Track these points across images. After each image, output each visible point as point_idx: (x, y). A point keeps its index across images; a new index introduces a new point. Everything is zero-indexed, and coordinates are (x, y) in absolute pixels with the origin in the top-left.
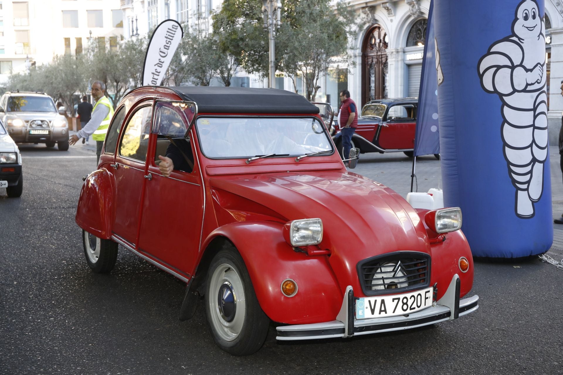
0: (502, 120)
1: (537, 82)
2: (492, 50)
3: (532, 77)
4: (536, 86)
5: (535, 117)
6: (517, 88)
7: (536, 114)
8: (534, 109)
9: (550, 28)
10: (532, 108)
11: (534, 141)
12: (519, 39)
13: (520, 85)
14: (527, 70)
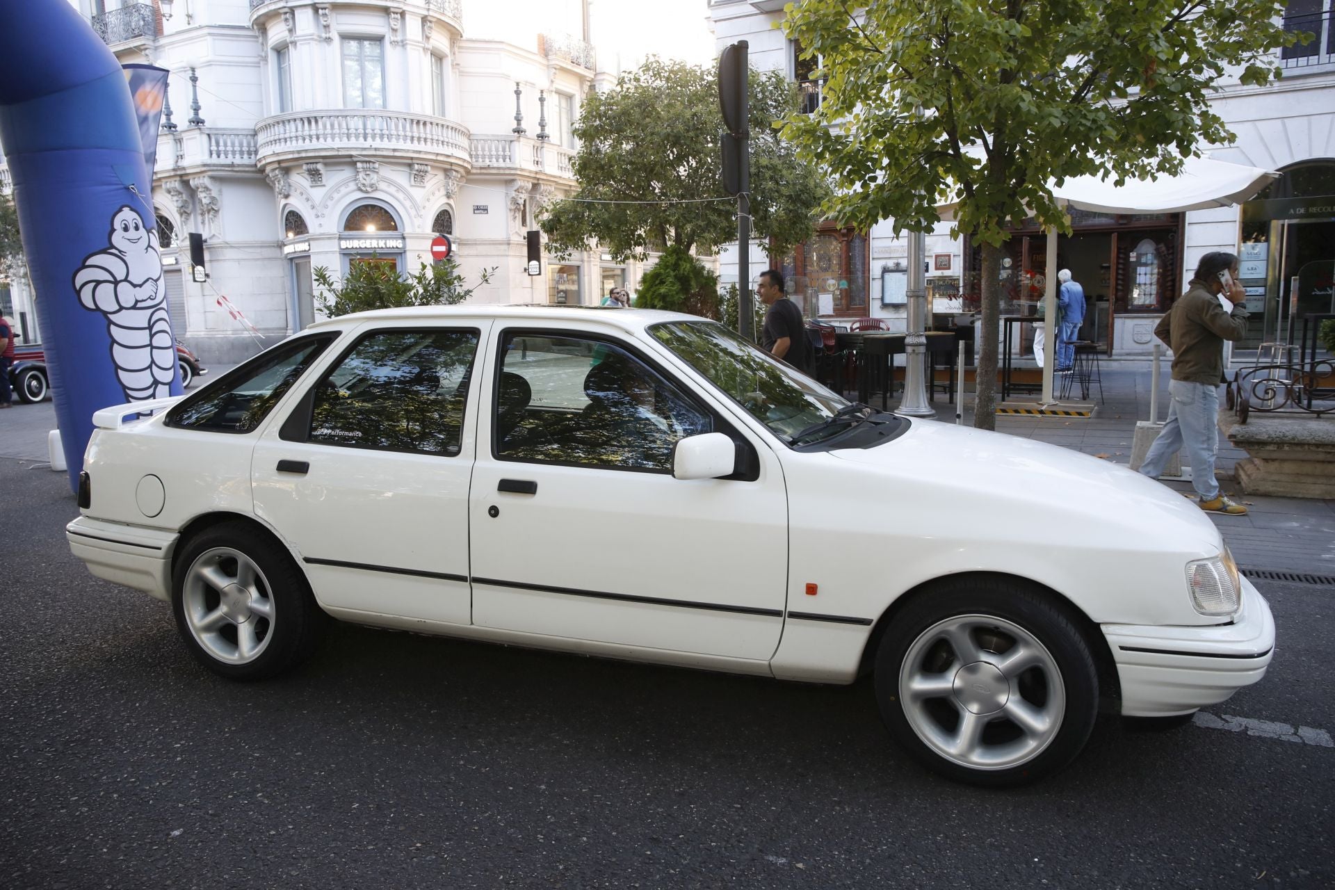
0: (110, 340)
1: (149, 298)
2: (87, 263)
3: (141, 293)
4: (150, 303)
5: (152, 336)
6: (123, 304)
7: (153, 332)
8: (150, 328)
9: (308, 233)
10: (147, 326)
11: (153, 362)
12: (120, 251)
13: (127, 301)
14: (135, 286)
